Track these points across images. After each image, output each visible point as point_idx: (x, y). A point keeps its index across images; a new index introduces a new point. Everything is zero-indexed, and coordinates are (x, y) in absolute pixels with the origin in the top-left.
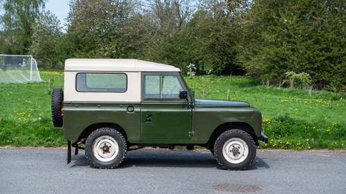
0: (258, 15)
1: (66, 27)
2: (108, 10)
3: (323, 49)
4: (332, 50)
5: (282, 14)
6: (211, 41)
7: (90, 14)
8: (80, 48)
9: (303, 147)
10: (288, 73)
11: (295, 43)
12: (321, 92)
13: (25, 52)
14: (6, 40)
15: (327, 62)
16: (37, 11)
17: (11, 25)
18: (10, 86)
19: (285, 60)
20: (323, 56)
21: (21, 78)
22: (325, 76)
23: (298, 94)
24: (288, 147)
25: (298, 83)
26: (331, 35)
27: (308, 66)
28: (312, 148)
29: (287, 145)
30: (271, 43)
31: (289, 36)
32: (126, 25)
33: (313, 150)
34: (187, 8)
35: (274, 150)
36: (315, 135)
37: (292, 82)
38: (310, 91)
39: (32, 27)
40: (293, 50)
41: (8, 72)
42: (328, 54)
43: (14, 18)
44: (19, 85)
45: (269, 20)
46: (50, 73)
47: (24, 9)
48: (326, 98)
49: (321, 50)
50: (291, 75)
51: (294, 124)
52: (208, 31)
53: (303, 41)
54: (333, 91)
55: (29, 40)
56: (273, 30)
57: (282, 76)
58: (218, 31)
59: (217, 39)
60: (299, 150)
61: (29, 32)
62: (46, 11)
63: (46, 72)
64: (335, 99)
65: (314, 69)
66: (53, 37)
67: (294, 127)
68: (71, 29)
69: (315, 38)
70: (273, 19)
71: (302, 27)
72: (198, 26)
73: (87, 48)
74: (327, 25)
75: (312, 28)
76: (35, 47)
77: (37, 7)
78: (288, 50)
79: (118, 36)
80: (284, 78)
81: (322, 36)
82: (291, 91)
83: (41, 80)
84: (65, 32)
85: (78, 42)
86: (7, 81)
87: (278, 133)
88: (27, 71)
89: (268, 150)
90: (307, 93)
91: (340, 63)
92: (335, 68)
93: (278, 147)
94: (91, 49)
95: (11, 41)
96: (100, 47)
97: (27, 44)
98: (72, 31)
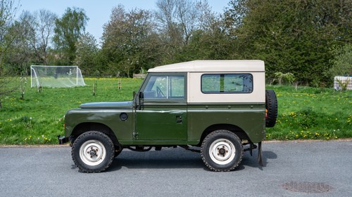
0: (250, 30)
1: (101, 44)
2: (133, 30)
3: (303, 54)
4: (310, 55)
5: (270, 28)
6: (211, 51)
7: (118, 34)
8: (112, 60)
9: (330, 137)
10: (277, 74)
11: (281, 50)
12: (305, 88)
13: (71, 64)
14: (56, 56)
15: (306, 64)
16: (79, 33)
17: (59, 44)
18: (62, 90)
19: (273, 63)
20: (303, 59)
21: (69, 83)
22: (306, 75)
23: (286, 90)
24: (316, 137)
25: (285, 81)
26: (309, 43)
27: (292, 67)
28: (338, 138)
29: (316, 136)
30: (262, 51)
31: (277, 45)
32: (146, 41)
33: (340, 140)
34: (192, 27)
35: (305, 141)
36: (338, 126)
37: (280, 80)
38: (296, 87)
39: (76, 45)
40: (279, 55)
41: (59, 79)
42: (307, 58)
43: (62, 39)
44: (68, 89)
45: (260, 33)
46: (91, 79)
47: (69, 31)
48: (309, 92)
49: (302, 55)
50: (279, 75)
51: (317, 116)
52: (209, 44)
53: (287, 48)
54: (315, 87)
55: (73, 55)
56: (263, 41)
57: (271, 75)
58: (216, 43)
59: (216, 49)
60: (328, 140)
61: (73, 49)
62: (86, 32)
63: (87, 79)
64: (317, 92)
65: (296, 70)
66: (91, 52)
67: (318, 119)
68: (105, 45)
69: (296, 46)
70: (263, 32)
71: (287, 38)
72: (201, 40)
73: (117, 59)
74: (305, 36)
75: (293, 38)
76: (78, 60)
77: (78, 30)
78: (276, 55)
79: (141, 50)
80: (274, 77)
81: (302, 44)
82: (280, 88)
83: (85, 84)
84: (100, 48)
85: (110, 55)
86: (59, 86)
87: (305, 125)
88: (73, 78)
89: (299, 141)
90: (294, 88)
91: (317, 64)
92: (313, 68)
93: (308, 138)
94: (120, 60)
95: (60, 56)
96: (127, 59)
97: (72, 58)
98: (105, 47)
